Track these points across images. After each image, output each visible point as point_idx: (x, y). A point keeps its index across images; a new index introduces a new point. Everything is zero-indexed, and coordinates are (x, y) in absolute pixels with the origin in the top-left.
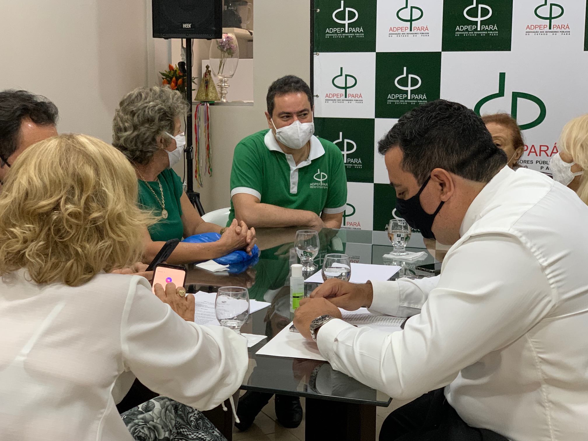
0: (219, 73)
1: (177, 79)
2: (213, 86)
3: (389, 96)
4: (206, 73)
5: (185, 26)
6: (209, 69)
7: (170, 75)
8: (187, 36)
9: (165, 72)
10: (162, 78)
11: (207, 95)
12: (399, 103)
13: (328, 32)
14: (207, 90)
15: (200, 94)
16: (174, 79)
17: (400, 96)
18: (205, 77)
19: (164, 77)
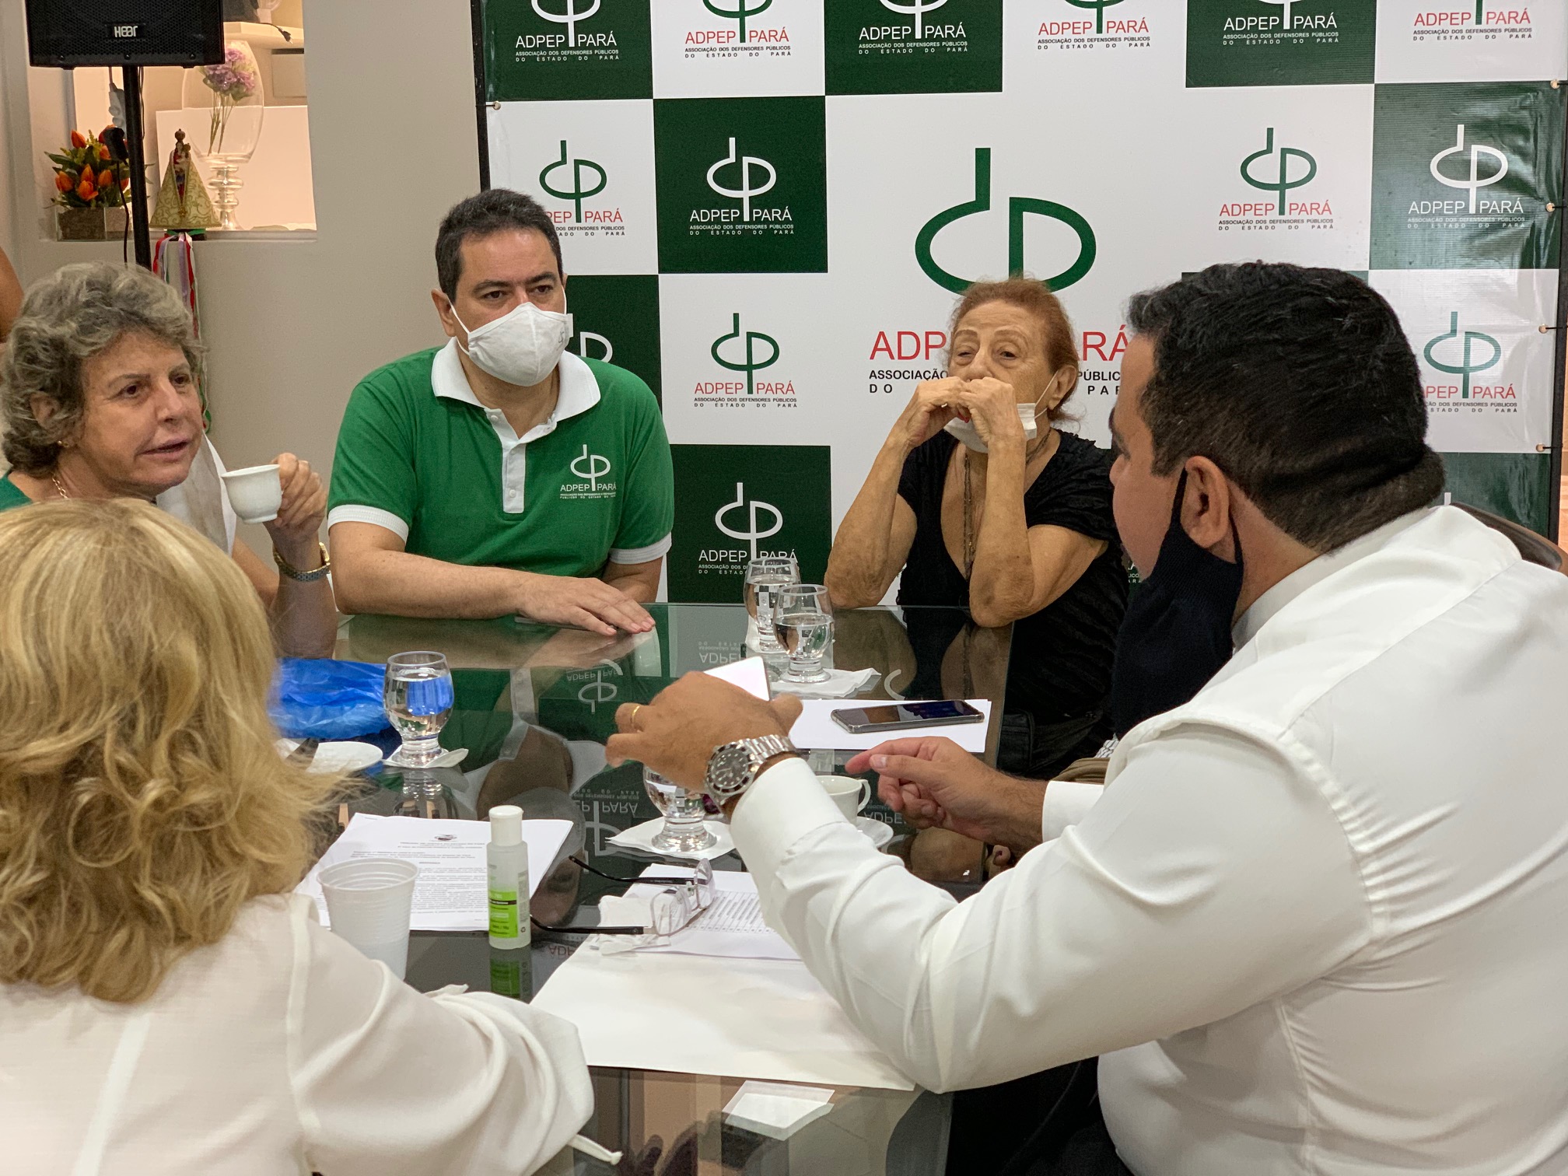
0: (210, 152)
1: (97, 170)
2: (199, 186)
3: (694, 215)
4: (176, 151)
5: (119, 31)
6: (185, 142)
7: (75, 160)
8: (128, 59)
9: (61, 153)
10: (55, 168)
11: (183, 213)
12: (721, 233)
13: (520, 46)
14: (181, 198)
15: (165, 209)
16: (88, 169)
17: (722, 214)
18: (176, 163)
19: (60, 166)
